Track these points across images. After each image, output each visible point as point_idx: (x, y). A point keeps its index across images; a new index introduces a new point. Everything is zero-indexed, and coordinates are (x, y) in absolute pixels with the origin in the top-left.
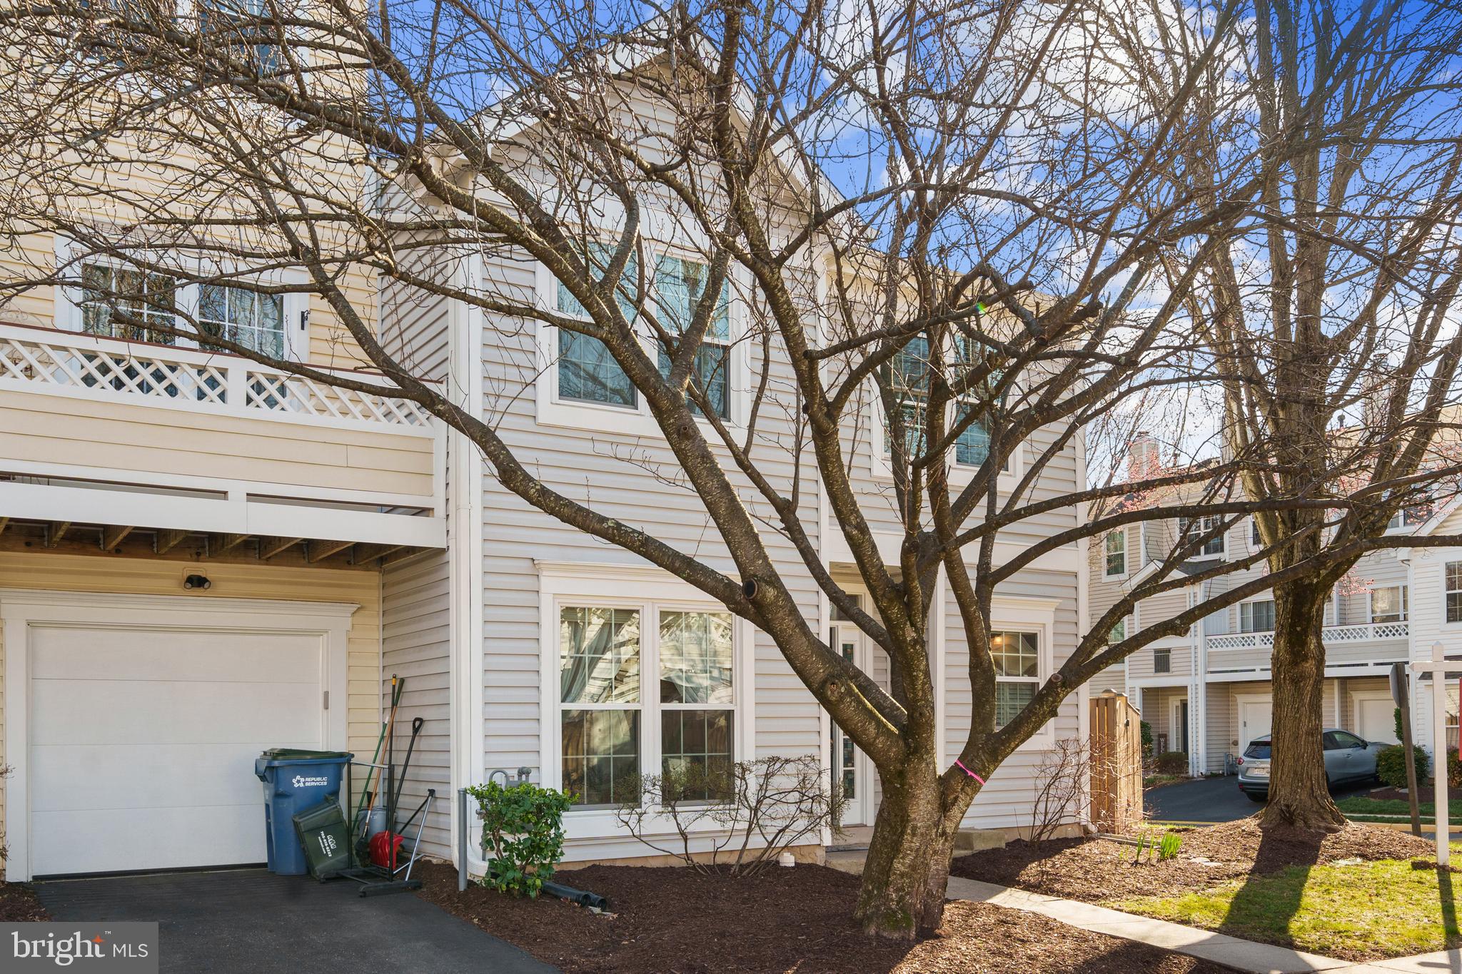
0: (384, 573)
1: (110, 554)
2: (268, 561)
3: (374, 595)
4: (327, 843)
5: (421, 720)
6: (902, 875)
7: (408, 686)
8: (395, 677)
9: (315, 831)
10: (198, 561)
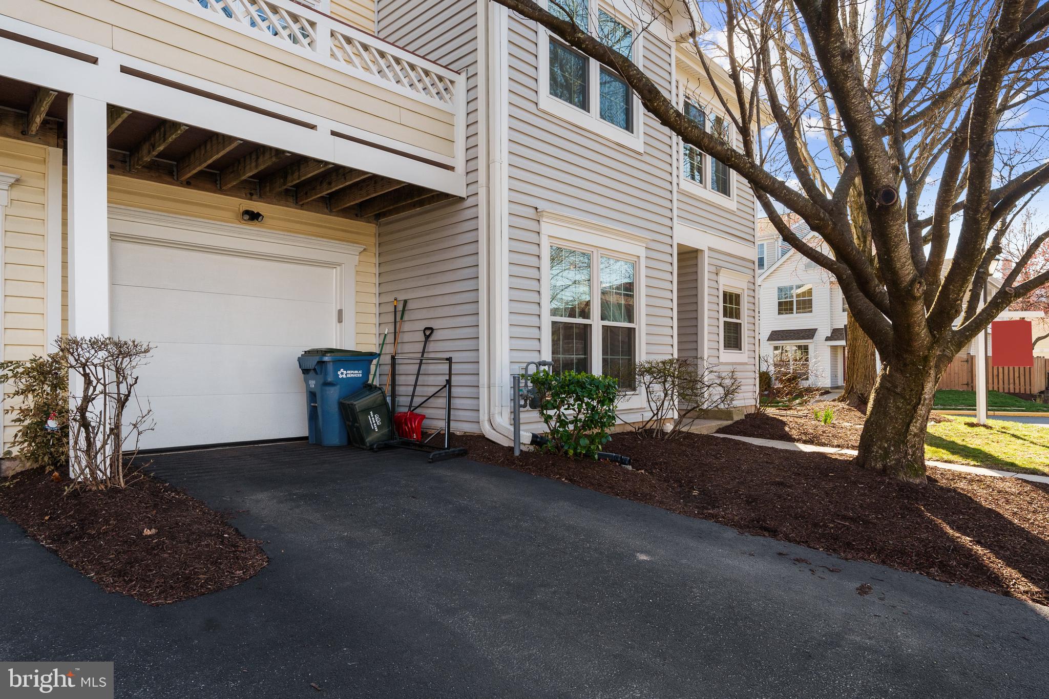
0: (379, 225)
1: (182, 184)
2: (302, 207)
3: (372, 240)
4: (375, 420)
5: (432, 329)
6: (915, 435)
7: (410, 306)
8: (396, 299)
9: (366, 411)
10: (251, 199)
